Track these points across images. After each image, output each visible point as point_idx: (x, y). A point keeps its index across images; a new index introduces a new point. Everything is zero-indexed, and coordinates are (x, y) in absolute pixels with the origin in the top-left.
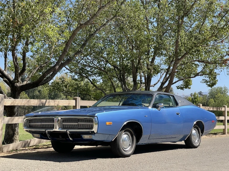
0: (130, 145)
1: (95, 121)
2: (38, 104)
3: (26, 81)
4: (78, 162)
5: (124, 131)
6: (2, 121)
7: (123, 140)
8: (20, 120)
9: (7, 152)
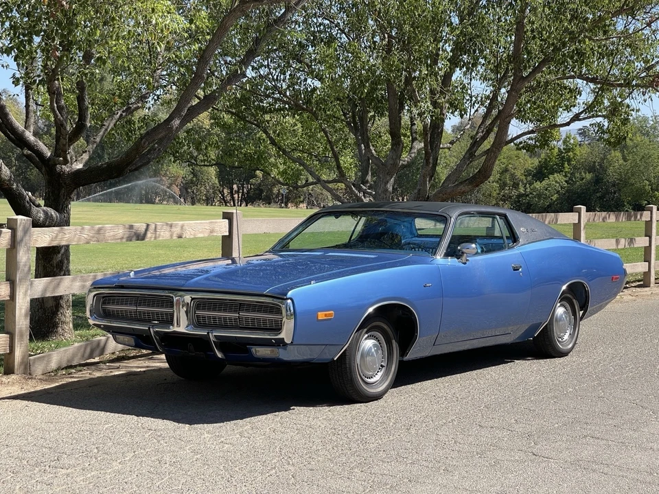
0: (382, 366)
1: (287, 310)
2: (125, 236)
3: (86, 151)
4: (240, 422)
5: (366, 330)
6: (26, 291)
7: (362, 355)
8: (78, 284)
9: (43, 374)
